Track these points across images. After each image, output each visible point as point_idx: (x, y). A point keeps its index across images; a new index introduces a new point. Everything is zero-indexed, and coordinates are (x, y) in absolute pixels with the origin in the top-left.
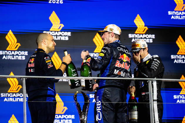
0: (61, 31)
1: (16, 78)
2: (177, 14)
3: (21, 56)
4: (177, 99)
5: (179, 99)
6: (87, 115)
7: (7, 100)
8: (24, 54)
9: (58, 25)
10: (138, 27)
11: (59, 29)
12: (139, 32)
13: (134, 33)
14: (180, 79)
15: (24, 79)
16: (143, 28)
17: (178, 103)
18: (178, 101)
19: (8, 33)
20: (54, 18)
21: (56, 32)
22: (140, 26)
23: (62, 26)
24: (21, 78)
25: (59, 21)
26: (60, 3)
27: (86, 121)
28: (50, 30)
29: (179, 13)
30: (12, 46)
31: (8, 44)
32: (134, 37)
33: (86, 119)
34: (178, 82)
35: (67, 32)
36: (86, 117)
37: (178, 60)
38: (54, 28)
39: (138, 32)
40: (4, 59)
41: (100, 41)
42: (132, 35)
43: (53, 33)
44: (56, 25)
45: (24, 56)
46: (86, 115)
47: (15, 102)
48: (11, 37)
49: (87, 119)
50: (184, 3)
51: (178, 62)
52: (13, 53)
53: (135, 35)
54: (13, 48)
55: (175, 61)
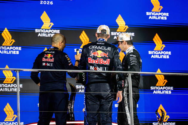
0: (51, 29)
1: (11, 70)
2: (154, 15)
3: (15, 51)
4: (153, 90)
5: (156, 90)
6: (74, 103)
7: (2, 90)
9: (48, 24)
10: (120, 25)
11: (49, 27)
12: (121, 30)
13: (116, 31)
14: (156, 72)
15: (18, 71)
16: (124, 27)
17: (155, 93)
19: (4, 30)
20: (45, 17)
21: (47, 30)
22: (121, 25)
23: (52, 24)
24: (15, 70)
25: (49, 20)
26: (50, 4)
27: (72, 109)
28: (41, 28)
29: (156, 13)
30: (7, 42)
31: (4, 40)
32: (116, 35)
34: (155, 75)
35: (56, 30)
36: (73, 105)
37: (155, 55)
38: (45, 26)
39: (119, 30)
41: (86, 38)
42: (114, 33)
44: (46, 24)
45: (18, 51)
47: (10, 92)
48: (6, 34)
49: (73, 107)
50: (160, 5)
51: (155, 57)
52: (8, 48)
53: (117, 33)
54: (8, 44)
55: (152, 56)
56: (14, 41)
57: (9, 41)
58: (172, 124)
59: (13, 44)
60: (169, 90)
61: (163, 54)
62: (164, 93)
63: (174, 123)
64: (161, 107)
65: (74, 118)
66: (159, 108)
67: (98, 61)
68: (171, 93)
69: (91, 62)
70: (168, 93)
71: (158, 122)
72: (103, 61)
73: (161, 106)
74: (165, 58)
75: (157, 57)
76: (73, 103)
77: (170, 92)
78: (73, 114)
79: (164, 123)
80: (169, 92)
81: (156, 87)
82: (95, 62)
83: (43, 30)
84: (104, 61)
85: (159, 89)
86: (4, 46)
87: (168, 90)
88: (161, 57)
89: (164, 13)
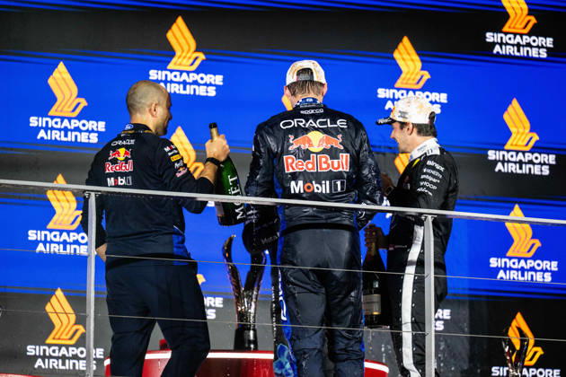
0: (197, 71)
1: (72, 191)
4: (497, 270)
6: (256, 299)
7: (43, 249)
8: (95, 129)
13: (391, 86)
14: (508, 215)
15: (93, 194)
18: (501, 274)
24: (85, 191)
27: (252, 315)
29: (515, 38)
30: (63, 104)
31: (55, 100)
33: (252, 310)
36: (253, 304)
40: (42, 138)
43: (175, 76)
45: (96, 135)
46: (254, 300)
47: (66, 256)
49: (255, 309)
50: (530, 14)
51: (506, 170)
52: (66, 123)
53: (395, 91)
54: (67, 112)
55: (499, 167)
56: (84, 103)
57: (69, 104)
58: (550, 374)
59: (81, 112)
60: (547, 271)
61: (531, 162)
62: (530, 279)
63: (555, 371)
64: (519, 321)
65: (255, 342)
66: (514, 324)
67: (313, 163)
68: (552, 281)
69: (293, 169)
70: (541, 280)
71: (507, 366)
72: (330, 162)
73: (519, 316)
74: (537, 173)
75: (513, 168)
76: (254, 296)
77: (548, 278)
78: (254, 330)
79: (525, 370)
80: (543, 278)
81: (507, 260)
82: (305, 167)
83: (174, 73)
84: (333, 163)
85: (516, 266)
86: (52, 118)
87: (542, 270)
88: (525, 169)
89: (540, 38)
